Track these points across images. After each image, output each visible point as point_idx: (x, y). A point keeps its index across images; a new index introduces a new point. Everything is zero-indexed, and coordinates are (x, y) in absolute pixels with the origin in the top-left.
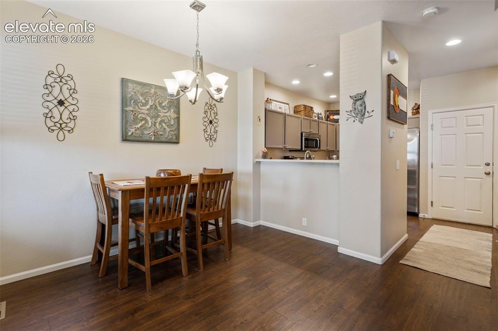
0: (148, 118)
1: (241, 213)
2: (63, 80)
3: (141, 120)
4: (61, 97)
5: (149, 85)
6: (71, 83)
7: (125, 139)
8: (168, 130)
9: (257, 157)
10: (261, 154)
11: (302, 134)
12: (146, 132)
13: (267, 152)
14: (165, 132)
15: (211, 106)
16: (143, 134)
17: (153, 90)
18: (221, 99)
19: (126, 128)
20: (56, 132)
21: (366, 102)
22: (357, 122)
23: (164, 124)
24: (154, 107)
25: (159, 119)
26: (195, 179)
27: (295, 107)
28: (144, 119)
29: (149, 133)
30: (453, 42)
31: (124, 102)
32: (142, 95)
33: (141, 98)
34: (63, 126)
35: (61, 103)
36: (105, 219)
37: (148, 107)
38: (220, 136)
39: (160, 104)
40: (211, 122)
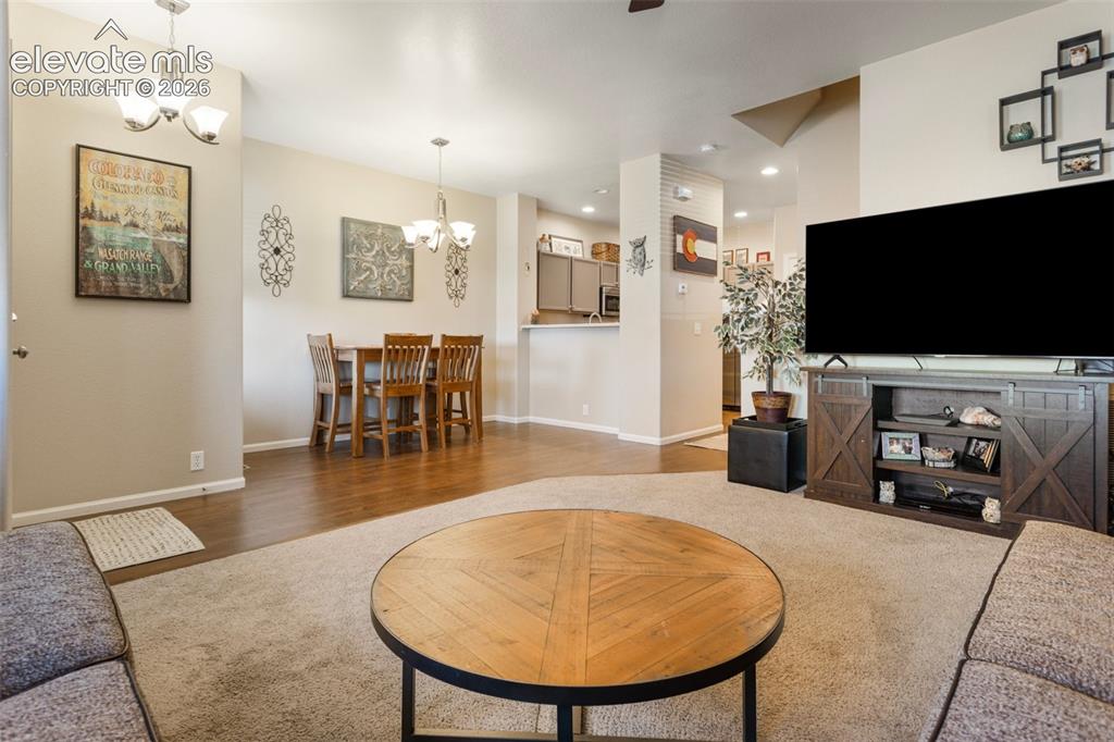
0: (374, 268)
1: (500, 405)
2: (279, 225)
3: (366, 271)
4: (277, 245)
5: (375, 224)
6: (287, 227)
7: (346, 295)
8: (398, 283)
9: (524, 323)
10: (530, 318)
11: (601, 289)
12: (371, 286)
13: (538, 316)
14: (394, 286)
15: (456, 250)
16: (368, 288)
17: (380, 231)
18: (468, 247)
19: (348, 281)
20: (271, 286)
21: (647, 250)
22: (637, 274)
23: (393, 276)
24: (381, 253)
25: (387, 269)
26: (436, 343)
27: (594, 246)
28: (368, 269)
29: (375, 287)
30: (770, 171)
31: (346, 247)
32: (366, 238)
33: (365, 242)
34: (279, 278)
35: (277, 251)
36: (331, 387)
37: (374, 253)
38: (470, 292)
39: (389, 248)
40: (457, 272)
